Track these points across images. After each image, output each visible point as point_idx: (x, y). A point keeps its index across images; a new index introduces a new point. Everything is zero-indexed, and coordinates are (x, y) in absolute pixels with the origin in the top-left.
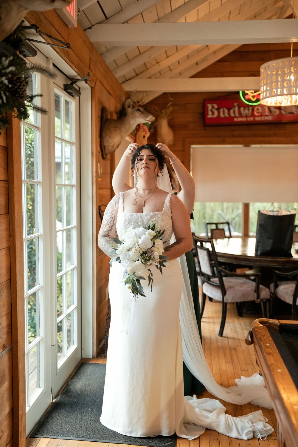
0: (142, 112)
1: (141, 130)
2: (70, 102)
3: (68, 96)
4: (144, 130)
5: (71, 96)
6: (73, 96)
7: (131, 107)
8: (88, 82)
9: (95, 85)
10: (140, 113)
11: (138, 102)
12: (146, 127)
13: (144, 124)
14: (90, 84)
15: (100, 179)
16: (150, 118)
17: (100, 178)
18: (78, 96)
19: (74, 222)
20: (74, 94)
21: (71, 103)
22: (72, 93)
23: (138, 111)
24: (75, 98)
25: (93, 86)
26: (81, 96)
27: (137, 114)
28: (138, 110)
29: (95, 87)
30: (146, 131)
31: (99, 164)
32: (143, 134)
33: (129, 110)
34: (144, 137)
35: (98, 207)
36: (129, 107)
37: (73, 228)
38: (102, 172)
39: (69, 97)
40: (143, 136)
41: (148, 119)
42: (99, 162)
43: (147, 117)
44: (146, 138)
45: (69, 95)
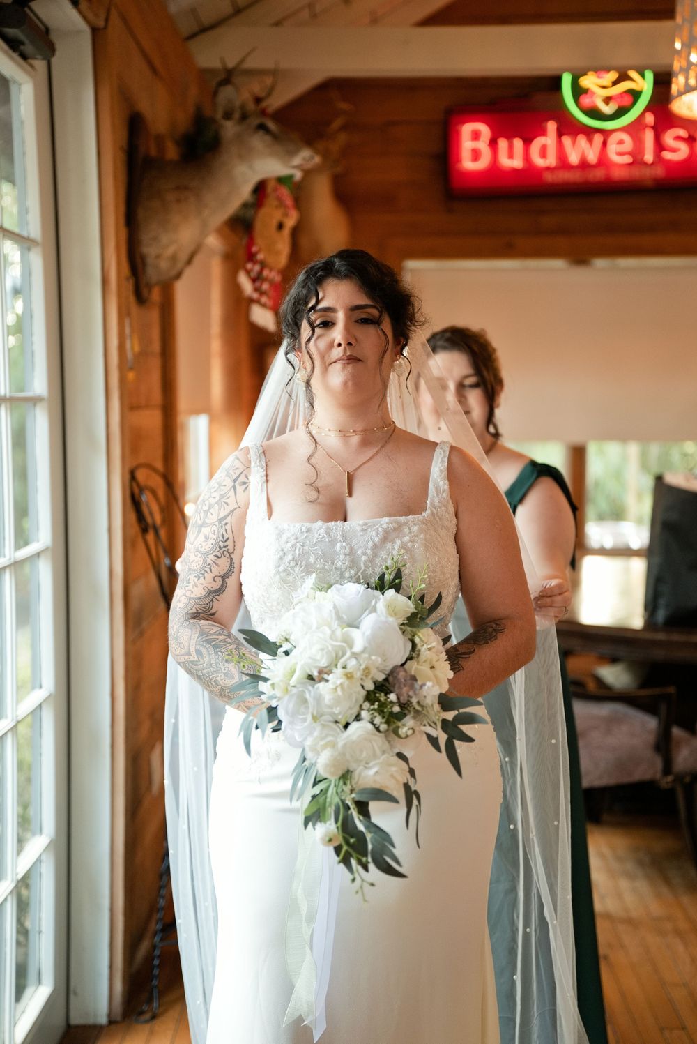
0: (275, 137)
1: (271, 201)
2: (15, 82)
3: (6, 53)
4: (281, 203)
5: (15, 56)
6: (24, 57)
7: (237, 115)
8: (84, 5)
9: (107, 20)
10: (268, 138)
11: (258, 100)
12: (285, 192)
13: (281, 180)
14: (90, 16)
15: (131, 376)
16: (304, 159)
17: (131, 369)
18: (43, 59)
19: (44, 534)
20: (28, 48)
21: (20, 85)
22: (22, 43)
23: (261, 133)
24: (32, 66)
25: (100, 23)
26: (54, 60)
27: (258, 141)
28: (262, 127)
29: (105, 27)
30: (286, 207)
31: (127, 322)
32: (277, 216)
33: (230, 129)
34: (280, 226)
35: (128, 477)
36: (228, 116)
37: (38, 555)
38: (137, 349)
39: (12, 58)
40: (274, 223)
41: (297, 160)
42: (129, 314)
43: (292, 153)
44: (286, 232)
45: (10, 52)
